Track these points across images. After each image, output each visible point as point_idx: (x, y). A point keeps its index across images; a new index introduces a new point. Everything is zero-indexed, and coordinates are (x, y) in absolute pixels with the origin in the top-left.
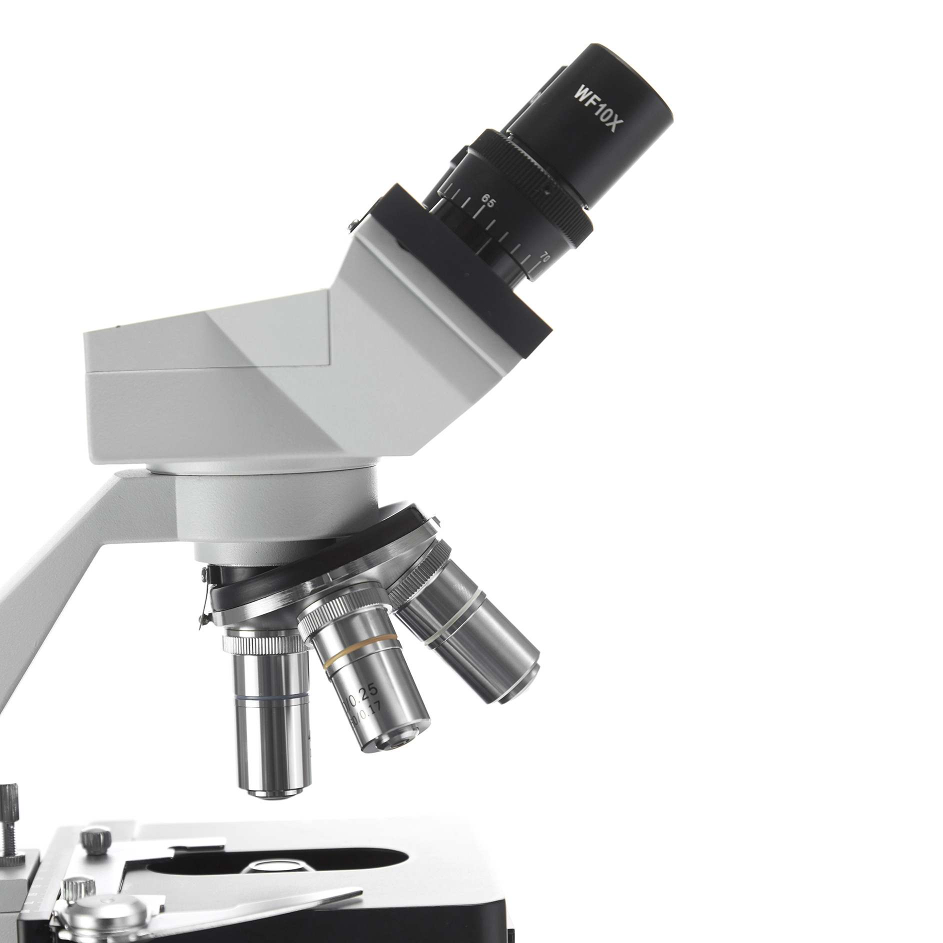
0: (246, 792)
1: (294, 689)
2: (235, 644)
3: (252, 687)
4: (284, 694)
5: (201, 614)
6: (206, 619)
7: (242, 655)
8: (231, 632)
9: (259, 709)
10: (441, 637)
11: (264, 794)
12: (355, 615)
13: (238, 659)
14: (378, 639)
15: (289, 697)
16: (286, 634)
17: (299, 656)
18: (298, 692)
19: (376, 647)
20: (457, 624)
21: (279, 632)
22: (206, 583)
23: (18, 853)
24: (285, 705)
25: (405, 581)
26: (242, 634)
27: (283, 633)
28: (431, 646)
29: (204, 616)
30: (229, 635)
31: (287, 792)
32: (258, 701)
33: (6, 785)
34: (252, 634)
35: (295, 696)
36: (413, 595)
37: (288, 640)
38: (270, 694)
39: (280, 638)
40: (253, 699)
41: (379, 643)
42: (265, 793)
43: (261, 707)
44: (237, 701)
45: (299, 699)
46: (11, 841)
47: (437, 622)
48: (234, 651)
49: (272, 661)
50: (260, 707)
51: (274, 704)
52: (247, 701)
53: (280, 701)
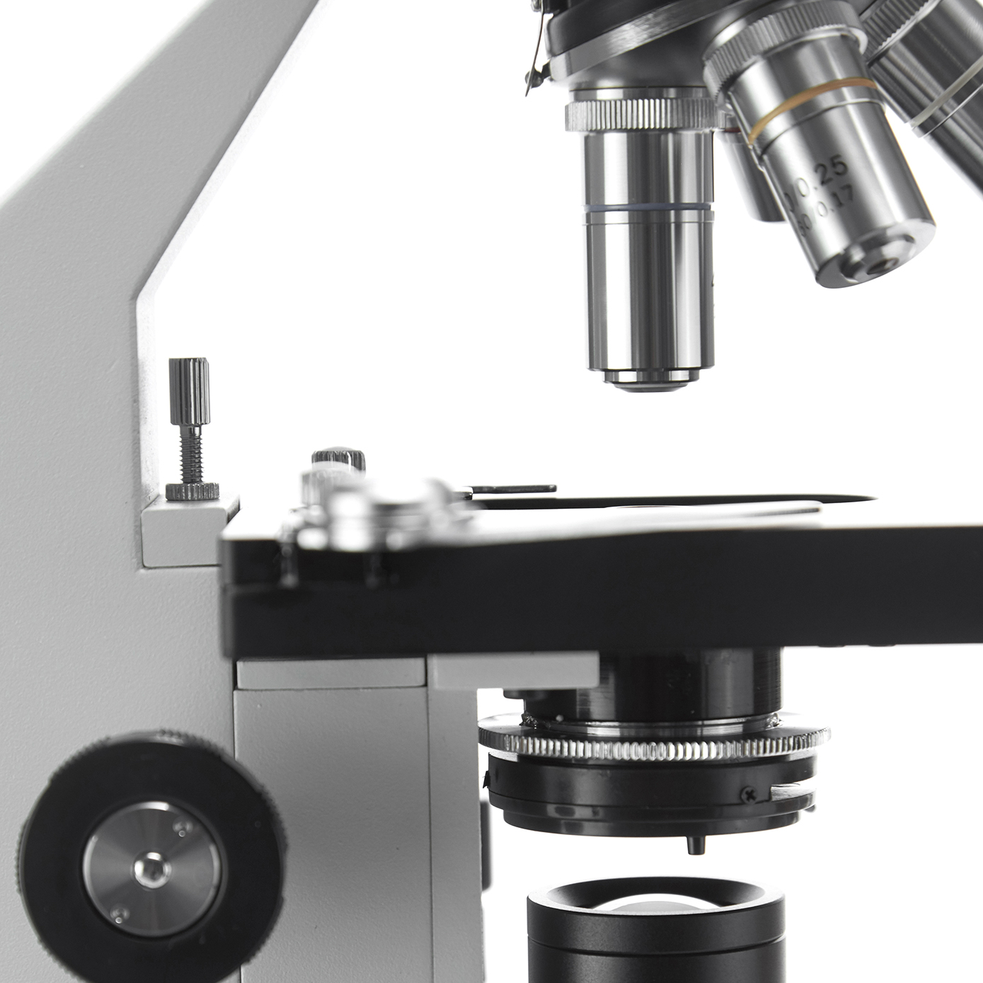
0: (600, 375)
1: (689, 196)
2: (589, 112)
3: (616, 188)
4: (672, 201)
5: (530, 69)
6: (537, 78)
7: (600, 132)
8: (582, 93)
9: (627, 226)
10: (941, 109)
11: (631, 377)
12: (802, 45)
13: (591, 142)
14: (845, 83)
15: (680, 207)
16: (678, 93)
17: (698, 137)
18: (694, 200)
19: (841, 98)
20: (969, 87)
21: (665, 90)
22: (539, 14)
23: (207, 478)
24: (673, 219)
25: (881, 10)
26: (602, 95)
27: (672, 93)
28: (924, 128)
29: (535, 72)
30: (578, 99)
31: (674, 372)
32: (627, 213)
33: (190, 359)
34: (618, 94)
35: (690, 207)
36: (893, 35)
37: (683, 107)
38: (646, 199)
39: (669, 101)
40: (619, 210)
41: (846, 91)
42: (634, 373)
43: (632, 223)
44: (588, 216)
45: (695, 212)
46: (197, 458)
47: (935, 83)
48: (587, 125)
49: (652, 141)
50: (629, 223)
51: (654, 217)
52: (608, 214)
53: (664, 213)
